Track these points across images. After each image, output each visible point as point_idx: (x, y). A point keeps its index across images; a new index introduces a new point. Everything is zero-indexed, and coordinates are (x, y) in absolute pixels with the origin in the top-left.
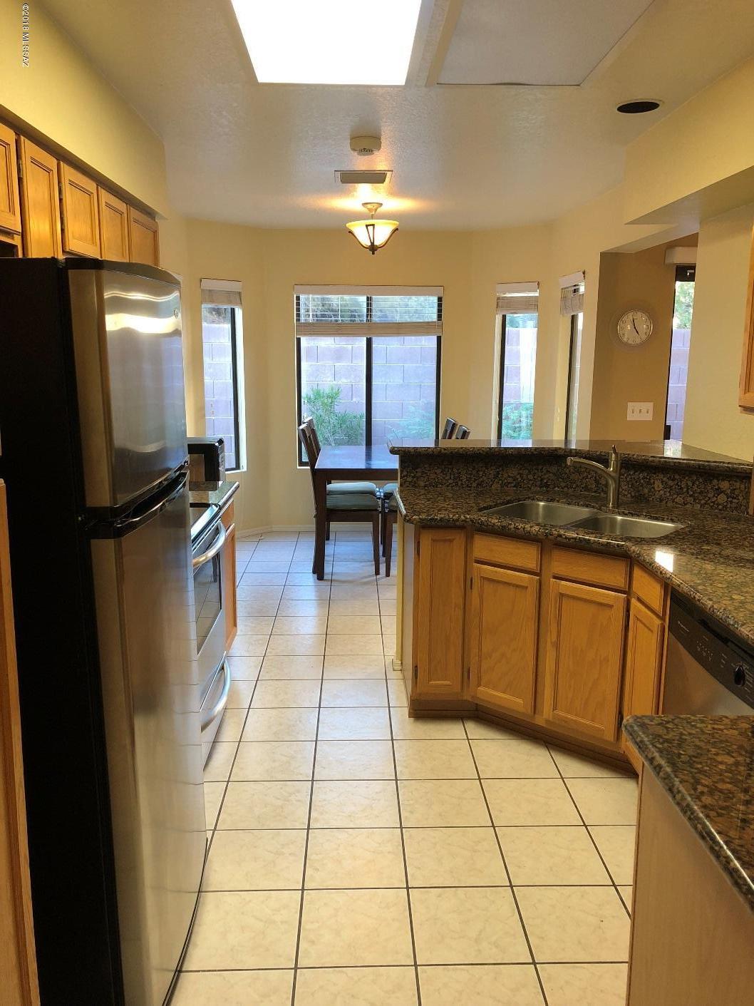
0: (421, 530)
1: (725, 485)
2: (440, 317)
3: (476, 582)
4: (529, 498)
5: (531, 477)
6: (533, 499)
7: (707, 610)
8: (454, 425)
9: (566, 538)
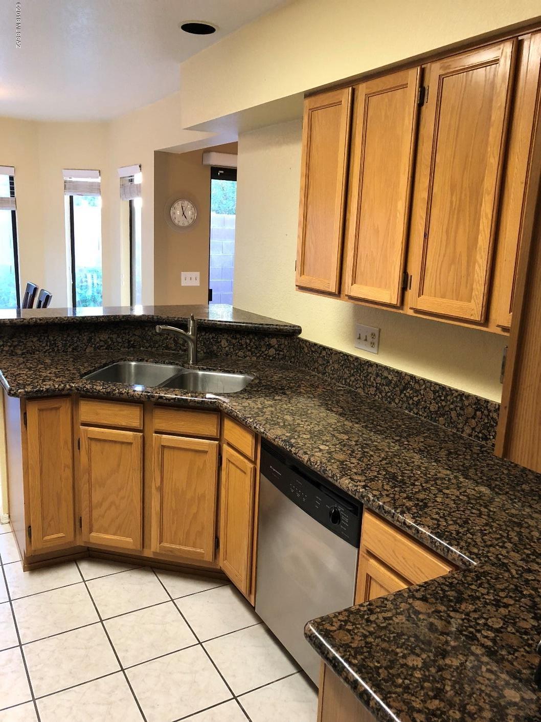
0: (27, 401)
1: (274, 341)
2: (12, 193)
3: (84, 444)
4: (122, 359)
5: (119, 340)
6: (125, 360)
7: (305, 463)
8: (36, 289)
9: (166, 399)
